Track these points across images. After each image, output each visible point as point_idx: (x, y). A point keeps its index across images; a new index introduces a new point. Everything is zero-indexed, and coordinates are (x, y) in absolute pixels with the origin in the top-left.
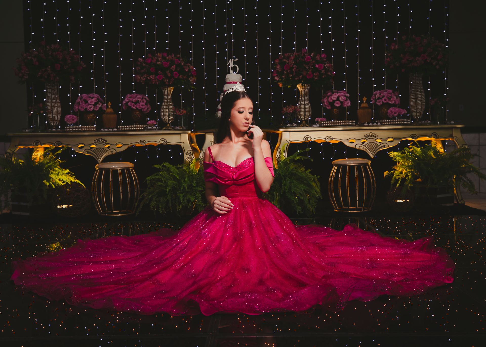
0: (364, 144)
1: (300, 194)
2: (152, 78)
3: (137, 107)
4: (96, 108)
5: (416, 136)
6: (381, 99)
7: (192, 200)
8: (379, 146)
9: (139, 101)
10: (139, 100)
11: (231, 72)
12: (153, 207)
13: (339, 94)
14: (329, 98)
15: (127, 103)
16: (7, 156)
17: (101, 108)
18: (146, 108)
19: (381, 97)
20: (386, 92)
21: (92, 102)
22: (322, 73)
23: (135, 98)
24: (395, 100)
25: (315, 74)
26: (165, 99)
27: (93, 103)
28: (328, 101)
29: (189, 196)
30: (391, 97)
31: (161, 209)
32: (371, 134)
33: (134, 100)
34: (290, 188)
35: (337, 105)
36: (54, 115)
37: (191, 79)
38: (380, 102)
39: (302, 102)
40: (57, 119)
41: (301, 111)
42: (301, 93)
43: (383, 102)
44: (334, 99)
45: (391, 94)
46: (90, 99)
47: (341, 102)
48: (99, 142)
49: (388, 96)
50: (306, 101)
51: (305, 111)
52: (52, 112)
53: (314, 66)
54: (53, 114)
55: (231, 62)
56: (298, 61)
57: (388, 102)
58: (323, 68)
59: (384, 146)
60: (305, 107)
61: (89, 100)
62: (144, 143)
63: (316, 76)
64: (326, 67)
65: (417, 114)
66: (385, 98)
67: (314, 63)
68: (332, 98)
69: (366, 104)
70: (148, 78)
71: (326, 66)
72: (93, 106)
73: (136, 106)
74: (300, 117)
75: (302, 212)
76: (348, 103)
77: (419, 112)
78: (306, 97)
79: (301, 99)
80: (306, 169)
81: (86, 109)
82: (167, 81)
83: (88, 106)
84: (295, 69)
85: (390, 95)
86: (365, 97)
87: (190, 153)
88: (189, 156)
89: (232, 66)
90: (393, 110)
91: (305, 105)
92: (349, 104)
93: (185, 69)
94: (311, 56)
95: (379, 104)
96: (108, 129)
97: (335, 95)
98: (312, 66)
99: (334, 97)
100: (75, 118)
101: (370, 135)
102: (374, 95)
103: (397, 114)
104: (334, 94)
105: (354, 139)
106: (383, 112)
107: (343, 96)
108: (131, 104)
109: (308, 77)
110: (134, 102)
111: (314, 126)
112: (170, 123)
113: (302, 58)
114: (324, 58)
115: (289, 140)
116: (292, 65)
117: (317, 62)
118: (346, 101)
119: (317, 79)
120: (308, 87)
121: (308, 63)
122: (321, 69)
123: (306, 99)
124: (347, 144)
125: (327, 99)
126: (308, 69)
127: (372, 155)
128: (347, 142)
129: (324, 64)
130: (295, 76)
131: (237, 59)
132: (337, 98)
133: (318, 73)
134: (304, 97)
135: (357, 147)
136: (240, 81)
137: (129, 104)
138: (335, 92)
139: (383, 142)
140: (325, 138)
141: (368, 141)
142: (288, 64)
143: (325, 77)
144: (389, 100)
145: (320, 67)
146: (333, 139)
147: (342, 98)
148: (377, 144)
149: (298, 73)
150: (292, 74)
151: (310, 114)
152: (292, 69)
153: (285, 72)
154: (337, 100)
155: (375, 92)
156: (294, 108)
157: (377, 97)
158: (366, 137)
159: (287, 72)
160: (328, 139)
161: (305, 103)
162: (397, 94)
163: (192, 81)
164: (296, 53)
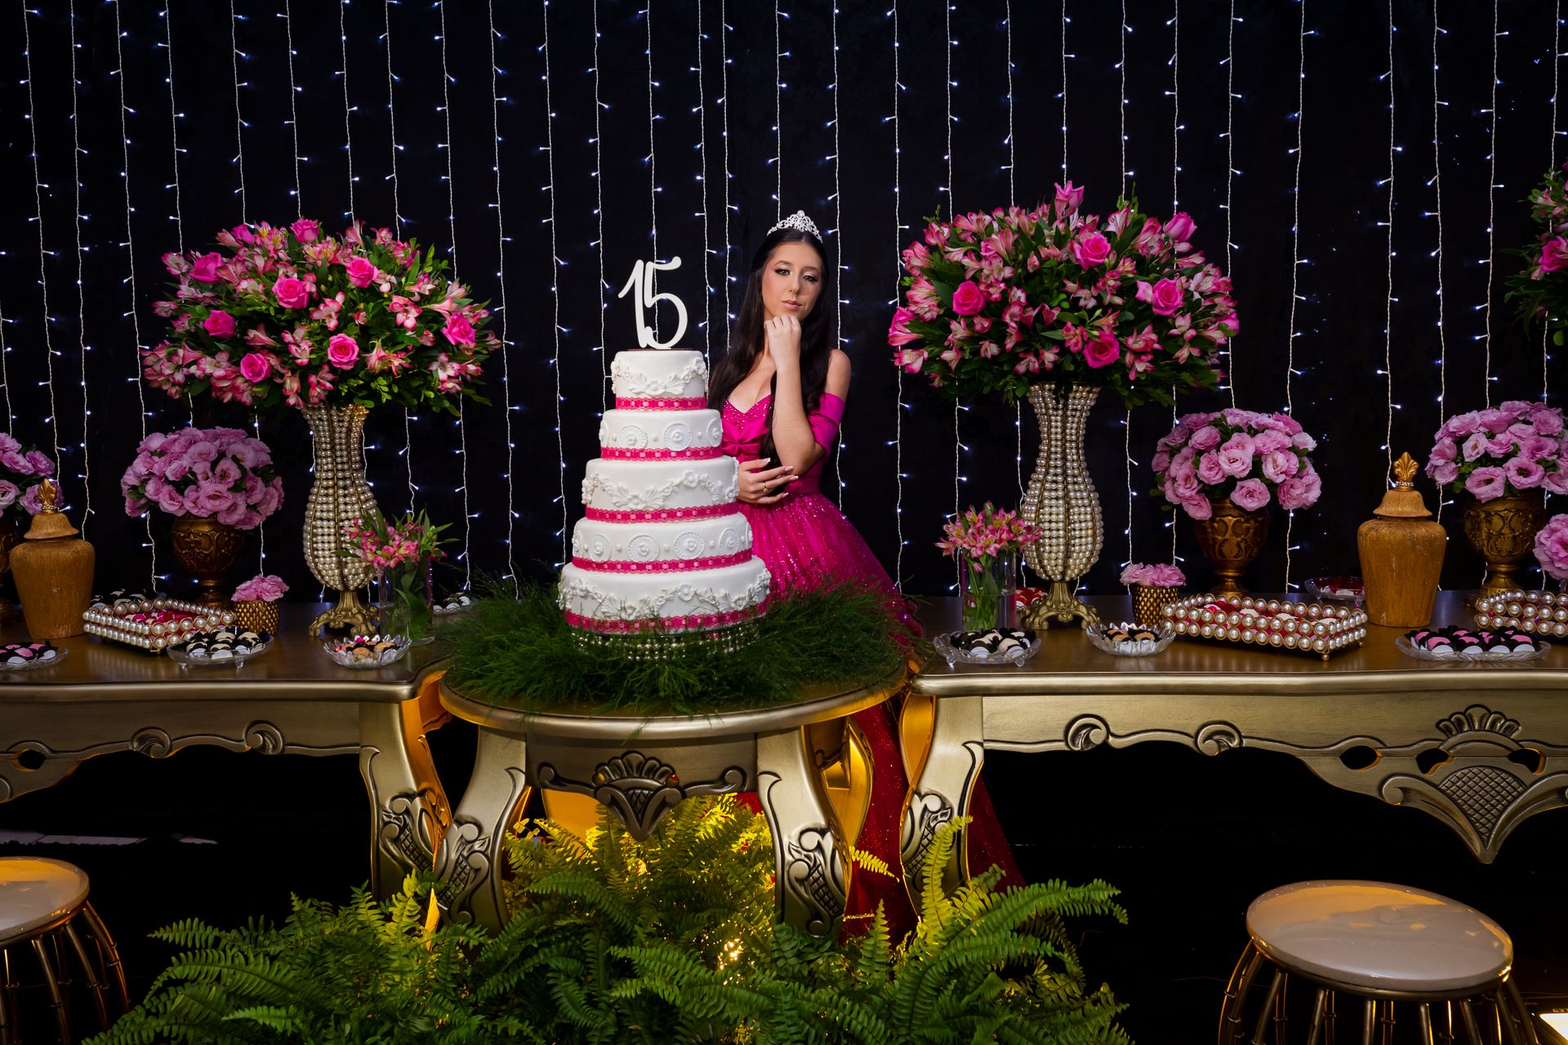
0: (1431, 777)
2: (213, 370)
6: (1499, 462)
8: (1527, 787)
9: (197, 473)
11: (645, 335)
13: (1260, 439)
14: (1204, 461)
15: (140, 485)
19: (1497, 452)
22: (1174, 331)
23: (181, 458)
25: (1135, 342)
28: (1196, 475)
32: (1476, 714)
35: (1249, 498)
38: (1489, 481)
39: (1054, 486)
41: (1047, 533)
42: (1049, 432)
43: (1508, 486)
44: (1240, 469)
47: (1272, 486)
50: (1074, 476)
53: (1127, 289)
55: (642, 275)
56: (1037, 263)
58: (1179, 300)
60: (1066, 514)
63: (1138, 354)
64: (1199, 296)
66: (1522, 459)
67: (1131, 275)
68: (1223, 459)
69: (1416, 493)
70: (194, 370)
71: (1198, 286)
74: (1041, 564)
76: (1308, 488)
78: (1072, 454)
79: (1048, 467)
84: (1015, 310)
85: (1552, 445)
86: (1406, 454)
88: (402, 832)
89: (650, 302)
91: (1067, 498)
92: (1315, 494)
94: (1112, 228)
95: (1483, 492)
97: (1241, 446)
98: (1118, 294)
99: (1235, 459)
101: (1469, 718)
102: (1450, 435)
104: (1235, 437)
105: (1376, 744)
106: (1500, 534)
107: (1282, 449)
108: (157, 492)
109: (1095, 359)
110: (171, 478)
111: (1128, 648)
112: (357, 589)
113: (1060, 241)
114: (1180, 238)
115: (981, 744)
116: (1002, 285)
117: (1144, 266)
118: (1300, 475)
119: (1145, 371)
120: (1086, 398)
121: (1091, 276)
122: (1167, 308)
123: (1073, 467)
124: (1330, 770)
125: (1189, 463)
126: (1091, 312)
127: (1484, 843)
128: (1327, 760)
129: (1183, 279)
130: (1019, 350)
131: (676, 263)
132: (1249, 461)
133: (1154, 337)
134: (1064, 452)
135: (1391, 794)
136: (697, 391)
137: (150, 488)
138: (1239, 429)
139: (1550, 764)
140: (1192, 732)
141: (1460, 754)
142: (976, 279)
143: (1190, 355)
144: (1546, 469)
145: (1167, 294)
146: (1241, 737)
147: (1275, 461)
148: (1516, 778)
149: (1032, 335)
150: (1000, 343)
151: (1098, 547)
152: (995, 309)
153: (959, 330)
154: (1250, 476)
155: (1455, 423)
156: (1010, 531)
157: (1469, 452)
158: (1447, 732)
159: (970, 326)
160: (1209, 737)
161: (1065, 487)
163: (449, 377)
164: (1019, 213)
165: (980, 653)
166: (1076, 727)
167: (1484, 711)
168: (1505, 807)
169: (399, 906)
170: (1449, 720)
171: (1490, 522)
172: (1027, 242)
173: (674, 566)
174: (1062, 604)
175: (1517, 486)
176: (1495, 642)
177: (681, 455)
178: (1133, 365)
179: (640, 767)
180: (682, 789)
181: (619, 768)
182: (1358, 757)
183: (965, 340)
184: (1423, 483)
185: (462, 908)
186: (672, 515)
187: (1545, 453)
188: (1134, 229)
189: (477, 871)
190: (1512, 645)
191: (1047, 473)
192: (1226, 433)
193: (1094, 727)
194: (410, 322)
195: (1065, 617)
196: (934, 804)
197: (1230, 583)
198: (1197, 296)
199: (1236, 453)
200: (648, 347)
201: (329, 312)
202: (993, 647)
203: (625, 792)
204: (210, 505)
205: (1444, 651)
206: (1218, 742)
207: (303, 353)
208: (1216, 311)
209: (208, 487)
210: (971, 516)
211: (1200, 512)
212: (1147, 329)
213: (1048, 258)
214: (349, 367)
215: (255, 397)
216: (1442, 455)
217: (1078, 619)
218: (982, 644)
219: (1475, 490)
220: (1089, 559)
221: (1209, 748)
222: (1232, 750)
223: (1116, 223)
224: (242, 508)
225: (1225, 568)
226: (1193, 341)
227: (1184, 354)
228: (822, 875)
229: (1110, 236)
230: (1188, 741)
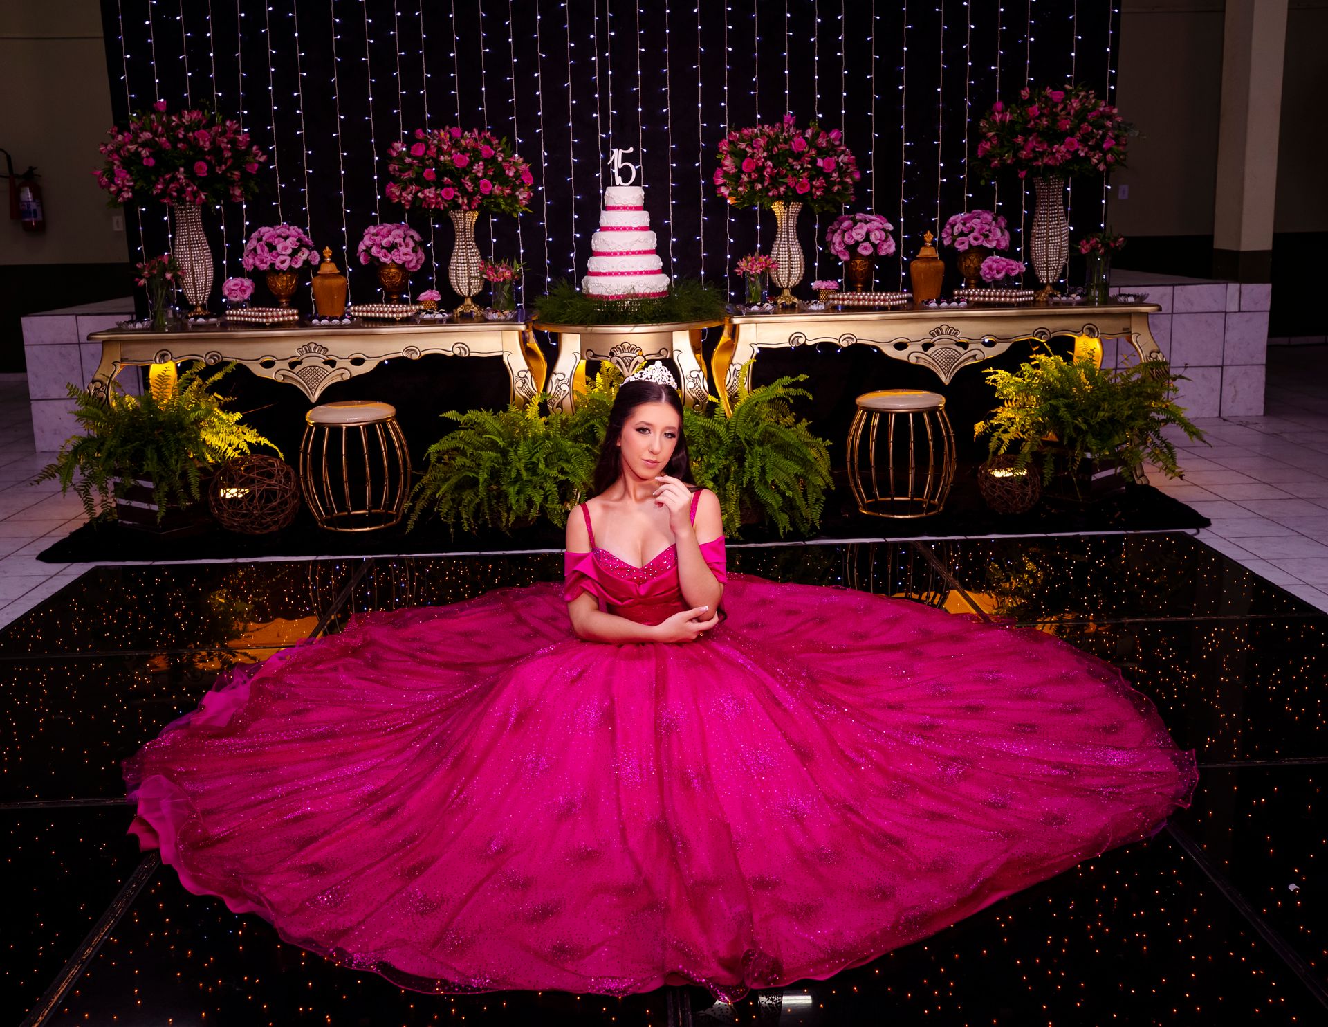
0: (928, 353)
1: (786, 484)
2: (428, 195)
3: (394, 258)
4: (296, 263)
5: (1047, 332)
6: (966, 235)
7: (538, 503)
8: (963, 355)
9: (396, 243)
10: (398, 240)
12: (447, 513)
13: (869, 225)
14: (846, 235)
15: (368, 250)
16: (96, 389)
17: (306, 262)
18: (415, 261)
19: (966, 230)
20: (979, 218)
21: (285, 248)
22: (832, 179)
23: (388, 236)
24: (998, 240)
25: (816, 183)
26: (459, 239)
27: (289, 251)
28: (843, 241)
29: (529, 491)
30: (990, 232)
31: (465, 522)
32: (944, 328)
33: (385, 240)
34: (763, 471)
35: (865, 250)
36: (197, 280)
37: (520, 194)
38: (963, 243)
39: (783, 246)
40: (205, 289)
41: (781, 266)
42: (781, 223)
43: (970, 244)
44: (859, 238)
45: (990, 224)
46: (283, 240)
47: (875, 246)
48: (311, 352)
49: (982, 229)
50: (792, 242)
51: (790, 268)
52: (193, 274)
53: (813, 162)
54: (194, 279)
55: (617, 155)
56: (777, 150)
57: (982, 246)
58: (834, 166)
59: (974, 356)
60: (789, 258)
61: (279, 242)
62: (417, 354)
63: (817, 188)
64: (842, 164)
65: (1047, 273)
66: (975, 234)
67: (814, 155)
68: (854, 234)
69: (933, 248)
70: (419, 194)
71: (842, 160)
72: (289, 259)
73: (390, 255)
74: (778, 279)
75: (791, 529)
76: (890, 246)
77: (1053, 270)
78: (791, 232)
79: (781, 238)
80: (798, 420)
81: (272, 265)
82: (466, 201)
83: (277, 258)
84: (769, 170)
86: (929, 232)
87: (525, 376)
88: (523, 385)
89: (621, 166)
90: (995, 265)
91: (789, 251)
92: (892, 249)
93: (507, 172)
94: (807, 136)
95: (961, 248)
96: (331, 319)
97: (861, 228)
98: (809, 164)
99: (858, 233)
100: (248, 287)
101: (941, 330)
102: (950, 224)
103: (1003, 273)
104: (859, 224)
105: (906, 341)
106: (970, 266)
107: (878, 229)
108: (378, 253)
109: (801, 190)
110: (385, 246)
111: (812, 307)
112: (474, 296)
113: (786, 141)
114: (835, 139)
115: (756, 345)
116: (763, 160)
117: (821, 152)
118: (886, 240)
119: (820, 195)
120: (797, 208)
121: (798, 157)
122: (829, 169)
123: (792, 238)
124: (890, 352)
125: (840, 236)
126: (799, 171)
127: (946, 376)
128: (888, 347)
129: (836, 157)
130: (769, 187)
131: (631, 150)
132: (864, 234)
133: (823, 181)
134: (788, 232)
135: (913, 360)
136: (640, 203)
138: (861, 221)
139: (971, 346)
140: (838, 338)
141: (937, 344)
142: (752, 157)
143: (838, 189)
144: (984, 238)
145: (828, 163)
146: (857, 339)
147: (875, 234)
148: (958, 352)
149: (775, 181)
150: (762, 183)
151: (802, 272)
152: (761, 170)
153: (745, 178)
154: (865, 240)
155: (952, 218)
156: (766, 263)
157: (956, 232)
158: (933, 335)
159: (750, 176)
160: (844, 340)
161: (788, 246)
162: (1003, 225)
163: (524, 198)
164: (768, 128)
165: (755, 308)
166: (793, 338)
167: (946, 327)
168: (954, 363)
169: (531, 408)
170: (934, 330)
171: (965, 262)
172: (772, 141)
174: (788, 297)
175: (973, 244)
176: (953, 301)
177: (636, 229)
178: (815, 193)
179: (628, 348)
180: (644, 357)
181: (620, 349)
182: (901, 346)
183: (747, 182)
185: (558, 406)
187: (985, 231)
188: (816, 136)
189: (565, 391)
191: (781, 241)
192: (855, 223)
193: (800, 337)
195: (789, 303)
196: (738, 367)
197: (859, 289)
199: (859, 231)
200: (620, 185)
203: (622, 358)
206: (848, 342)
208: (849, 170)
210: (749, 258)
211: (845, 256)
212: (821, 178)
213: (781, 148)
214: (488, 194)
216: (947, 233)
219: (958, 247)
220: (798, 278)
221: (844, 344)
222: (853, 344)
223: (809, 134)
225: (857, 284)
226: (839, 183)
227: (836, 188)
228: (700, 387)
229: (806, 139)
230: (836, 342)
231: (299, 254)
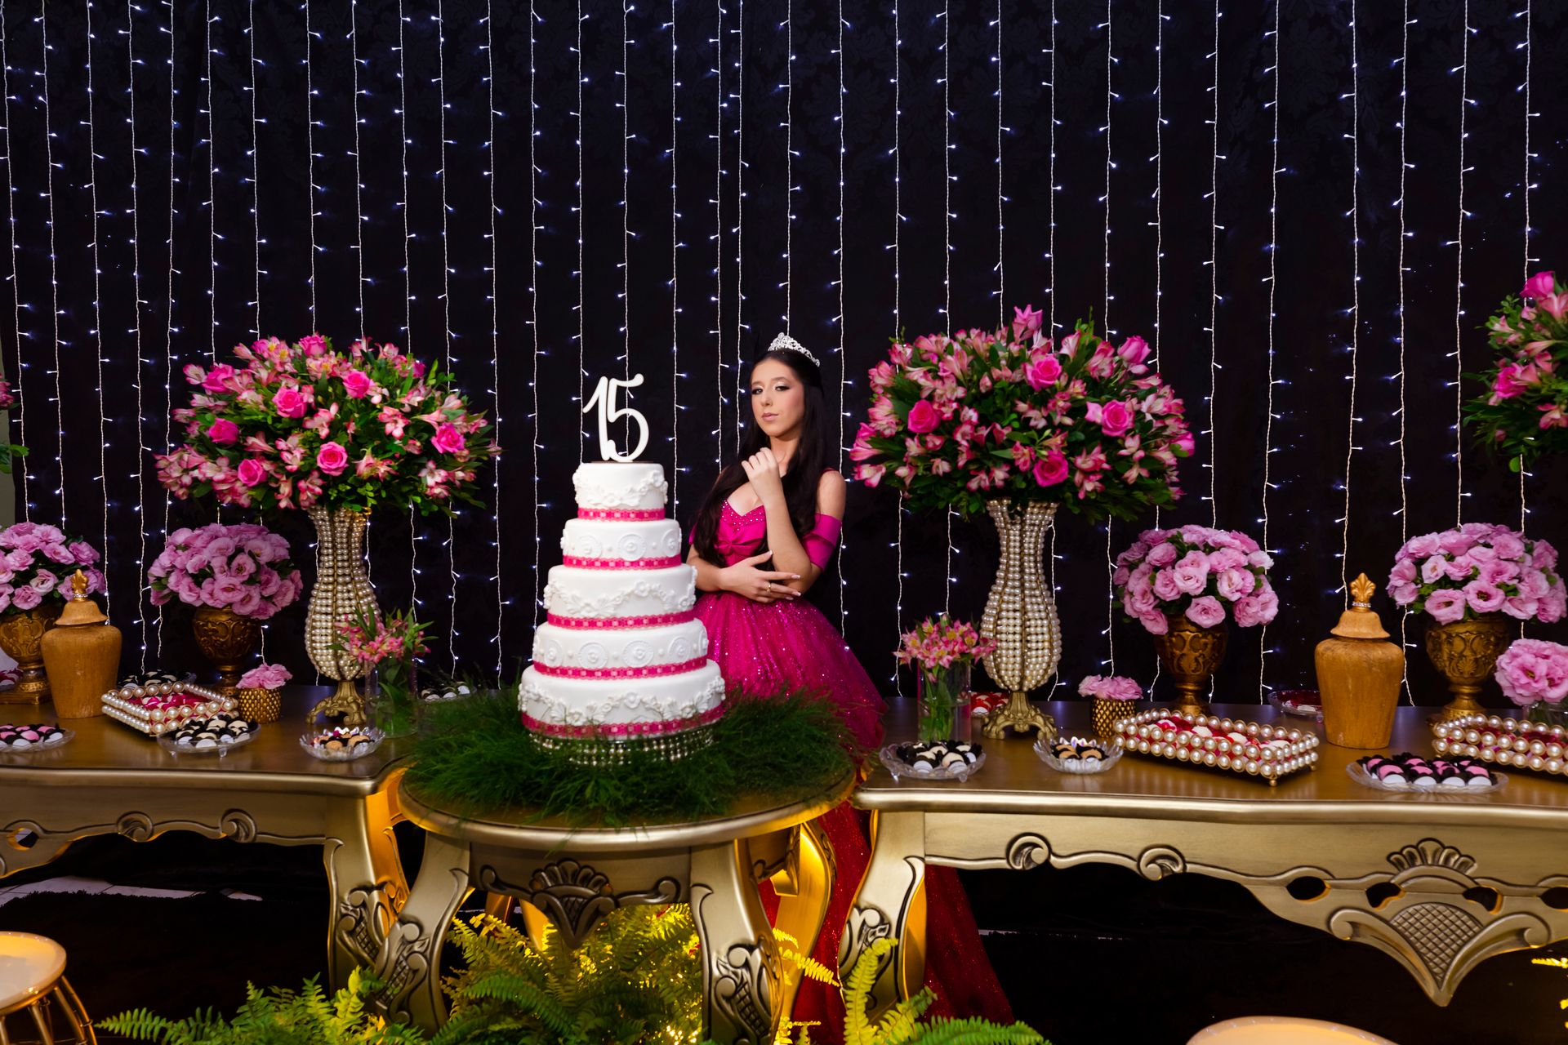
0: (1382, 913)
4: (26, 600)
6: (1459, 585)
8: (1484, 927)
11: (607, 447)
13: (1215, 557)
14: (1160, 577)
15: (164, 577)
19: (1456, 574)
20: (1487, 546)
22: (1123, 452)
24: (1540, 599)
25: (1084, 462)
28: (1152, 591)
30: (1519, 580)
32: (1428, 848)
35: (1204, 615)
38: (1449, 604)
39: (1011, 598)
41: (1004, 644)
42: (1008, 547)
43: (1468, 610)
44: (1194, 586)
45: (1516, 562)
47: (1228, 605)
49: (1498, 572)
50: (1032, 589)
51: (1025, 641)
53: (1077, 410)
55: (605, 392)
56: (989, 383)
57: (1500, 611)
58: (1129, 422)
59: (1516, 933)
60: (1023, 626)
63: (1087, 474)
66: (1482, 583)
67: (1081, 397)
68: (1178, 576)
69: (1373, 614)
71: (1150, 408)
74: (998, 671)
76: (1265, 606)
78: (1030, 568)
79: (1006, 579)
84: (967, 428)
85: (1512, 569)
86: (1363, 575)
87: (364, 905)
88: (358, 925)
89: (613, 416)
91: (1025, 610)
92: (1271, 612)
93: (389, 427)
94: (1065, 351)
95: (1443, 614)
97: (1196, 563)
98: (1068, 415)
99: (1189, 576)
101: (1420, 851)
102: (1411, 555)
104: (1190, 555)
105: (1321, 875)
106: (1461, 656)
107: (1237, 567)
108: (178, 583)
109: (1044, 478)
111: (1073, 765)
112: (353, 679)
113: (1014, 363)
114: (1135, 360)
115: (922, 859)
116: (955, 405)
117: (1097, 388)
118: (1256, 593)
119: (1094, 490)
120: (1043, 517)
121: (1042, 397)
122: (1116, 429)
123: (1031, 580)
124: (1277, 901)
125: (1146, 579)
126: (1040, 432)
127: (1439, 984)
128: (1273, 889)
129: (1134, 401)
130: (972, 467)
131: (637, 380)
132: (1203, 579)
133: (1102, 457)
134: (1022, 566)
135: (1340, 928)
136: (657, 502)
137: (172, 579)
138: (1194, 547)
139: (1506, 904)
140: (1135, 856)
141: (1410, 889)
142: (931, 398)
143: (1140, 476)
144: (1507, 593)
145: (1116, 416)
146: (1185, 862)
147: (1230, 579)
148: (1471, 917)
149: (984, 453)
150: (953, 460)
151: (1055, 658)
152: (947, 428)
153: (913, 447)
154: (1206, 593)
155: (1415, 544)
156: (963, 643)
157: (1429, 573)
158: (1399, 865)
159: (923, 443)
160: (1153, 861)
161: (1023, 600)
162: (1551, 563)
163: (437, 483)
164: (979, 335)
165: (923, 767)
166: (1017, 846)
167: (1437, 845)
168: (1460, 948)
169: (344, 1002)
170: (1400, 853)
171: (1451, 644)
172: (982, 363)
173: (622, 673)
174: (1021, 713)
175: (1477, 609)
176: (1450, 773)
178: (1082, 485)
179: (575, 874)
180: (615, 899)
181: (555, 875)
182: (1306, 888)
183: (919, 457)
184: (1382, 604)
185: (401, 1008)
186: (623, 623)
187: (1505, 578)
188: (1087, 351)
189: (415, 971)
190: (1467, 777)
191: (1005, 585)
192: (1182, 550)
193: (1035, 845)
194: (398, 432)
195: (1022, 727)
196: (872, 918)
197: (1190, 697)
198: (1149, 417)
199: (1190, 571)
200: (611, 460)
201: (320, 423)
202: (937, 762)
203: (560, 898)
204: (224, 597)
205: (1395, 781)
206: (1161, 866)
207: (294, 461)
208: (1168, 432)
209: (223, 580)
211: (1157, 626)
212: (1097, 449)
213: (999, 379)
214: (337, 474)
215: (253, 499)
216: (1402, 576)
217: (1034, 730)
218: (924, 758)
219: (1435, 613)
220: (1046, 671)
221: (1153, 872)
222: (1175, 875)
223: (1069, 346)
224: (256, 600)
225: (1184, 682)
226: (1142, 462)
227: (1133, 474)
228: (749, 993)
229: (1063, 358)
230: (1131, 864)
231: (34, 582)
